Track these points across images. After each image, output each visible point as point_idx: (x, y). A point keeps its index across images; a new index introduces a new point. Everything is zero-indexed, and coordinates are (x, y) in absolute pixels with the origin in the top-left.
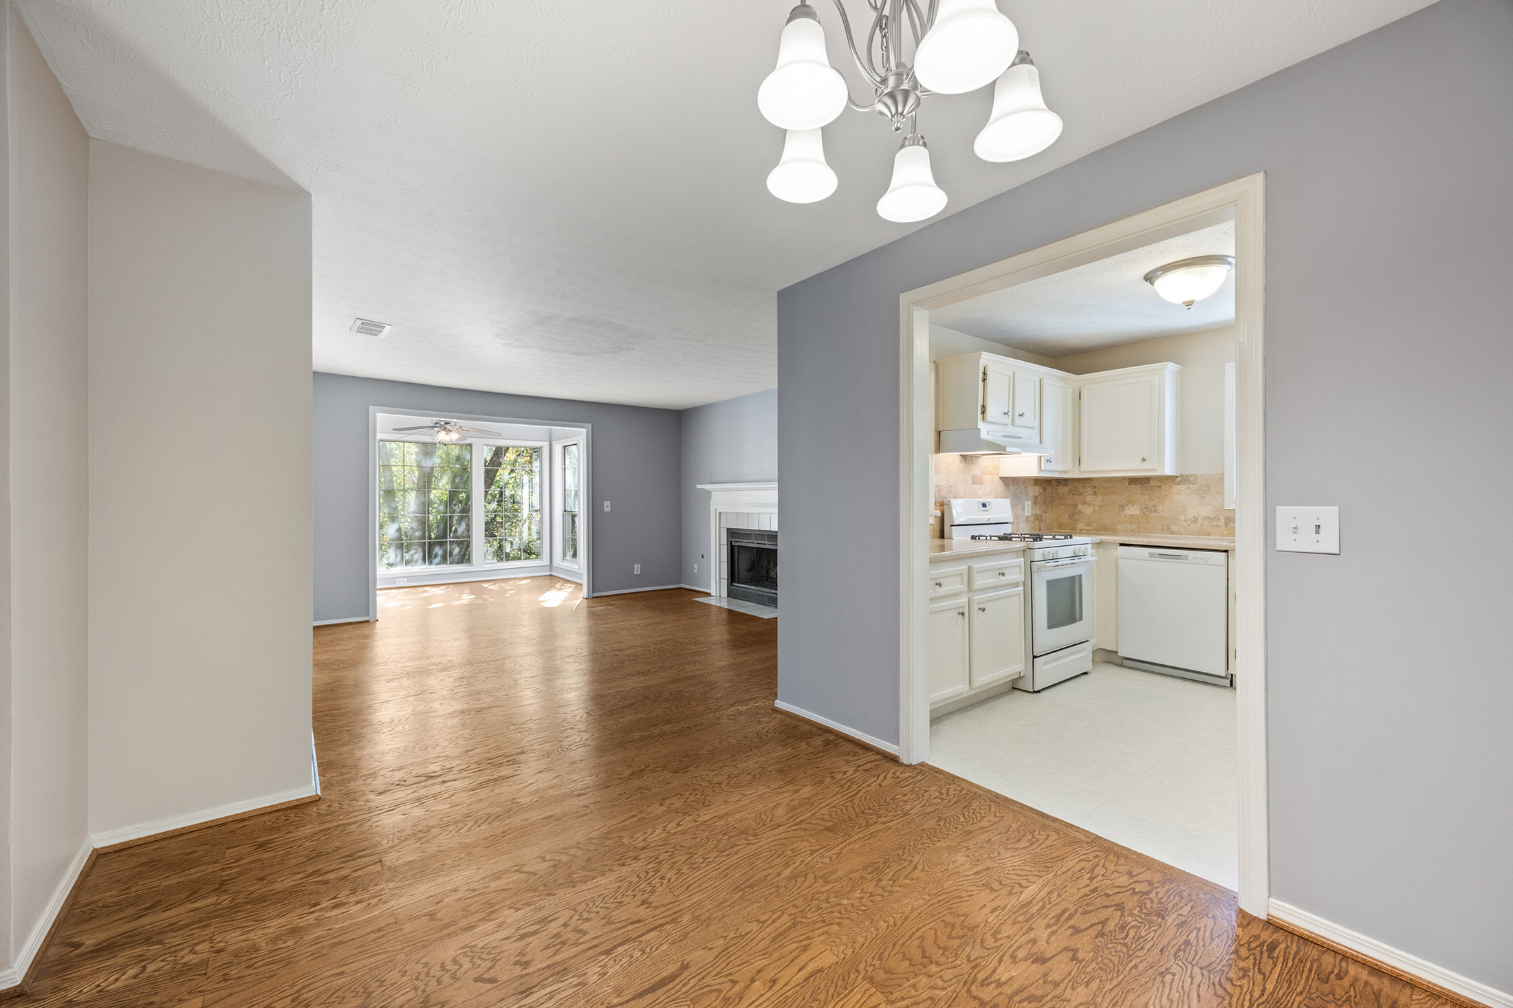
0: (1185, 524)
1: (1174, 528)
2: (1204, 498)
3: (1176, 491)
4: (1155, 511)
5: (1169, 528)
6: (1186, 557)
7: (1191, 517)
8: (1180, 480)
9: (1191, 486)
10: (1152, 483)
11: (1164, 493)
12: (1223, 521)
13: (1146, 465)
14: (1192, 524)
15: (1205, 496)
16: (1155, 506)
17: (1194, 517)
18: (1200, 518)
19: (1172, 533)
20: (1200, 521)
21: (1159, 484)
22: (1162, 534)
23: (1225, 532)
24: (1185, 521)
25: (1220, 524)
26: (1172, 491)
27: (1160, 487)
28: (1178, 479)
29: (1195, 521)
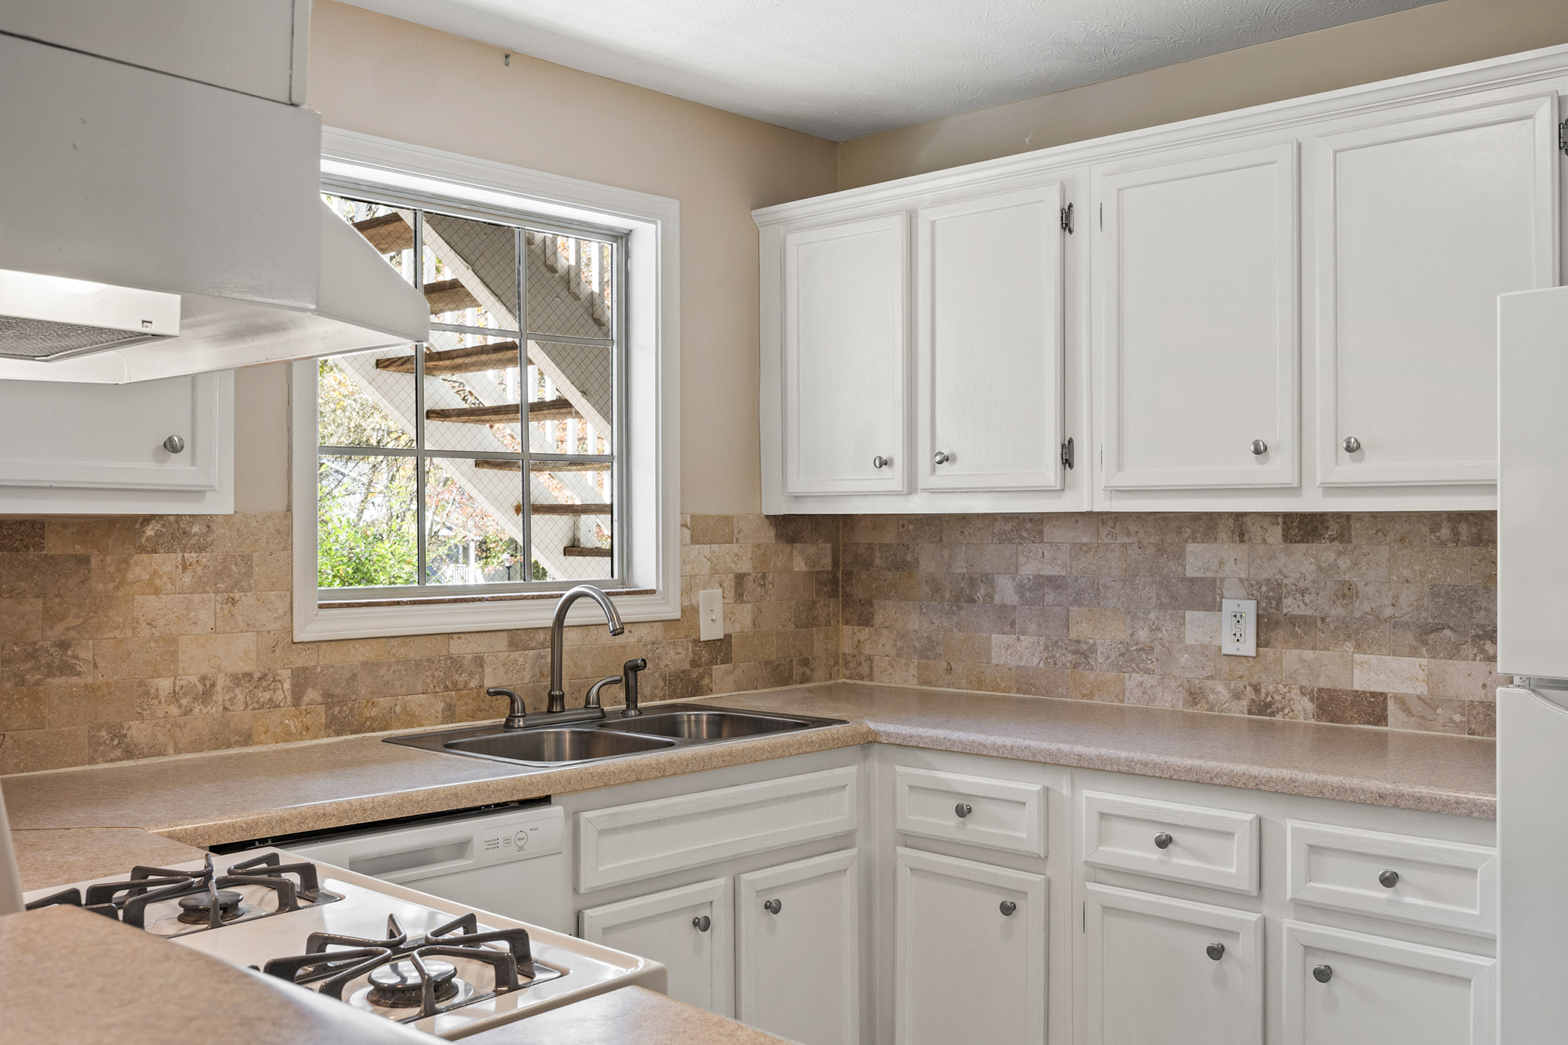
0: (174, 710)
1: (137, 731)
2: (233, 602)
3: (145, 576)
4: (68, 669)
5: (117, 734)
6: (461, 848)
7: (194, 679)
8: (159, 535)
9: (192, 556)
10: (54, 546)
11: (100, 587)
12: (287, 686)
13: (177, 470)
14: (197, 708)
15: (237, 596)
16: (64, 645)
17: (203, 679)
18: (221, 682)
19: (129, 754)
20: (220, 696)
21: (79, 549)
22: (92, 761)
23: (293, 724)
24: (175, 697)
25: (279, 696)
26: (130, 577)
27: (84, 560)
28: (150, 531)
29: (206, 695)
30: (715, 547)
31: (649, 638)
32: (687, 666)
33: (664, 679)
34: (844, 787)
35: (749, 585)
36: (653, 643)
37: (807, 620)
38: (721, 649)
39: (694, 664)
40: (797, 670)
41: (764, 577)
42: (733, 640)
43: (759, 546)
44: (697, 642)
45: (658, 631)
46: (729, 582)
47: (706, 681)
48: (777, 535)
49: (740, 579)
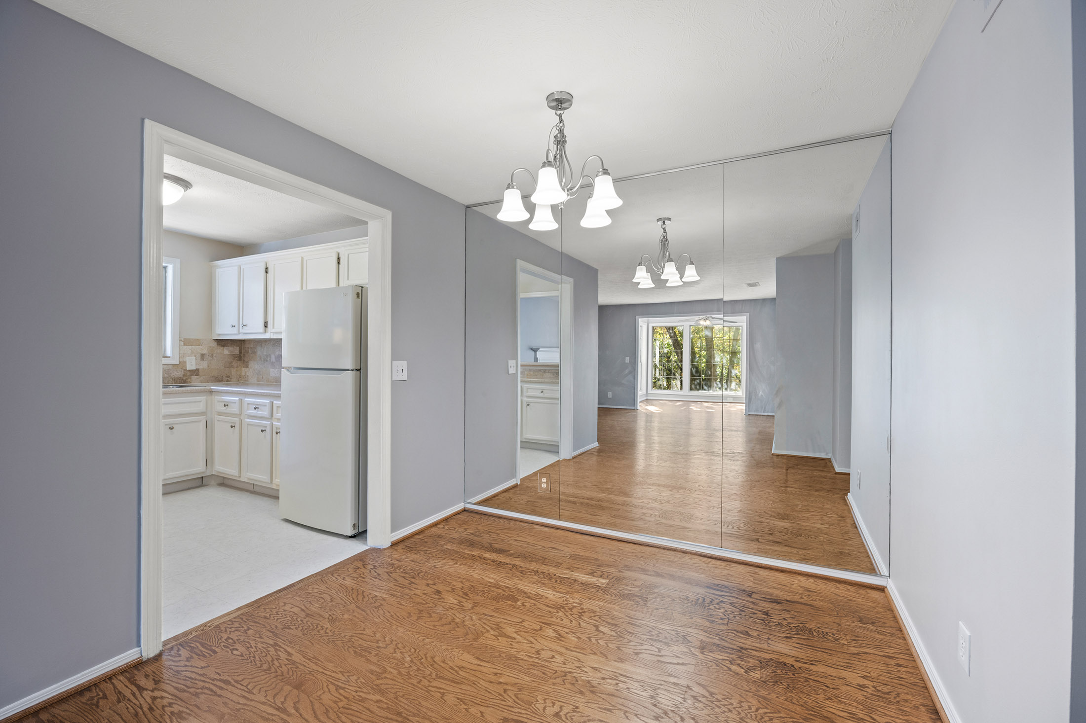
30: (192, 346)
31: (167, 368)
32: (182, 376)
33: (173, 379)
34: (201, 402)
35: (206, 357)
36: (168, 370)
37: (230, 366)
38: (196, 372)
39: (184, 375)
40: (225, 379)
41: (212, 355)
42: (200, 370)
43: (210, 347)
44: (185, 370)
45: (170, 367)
46: (199, 356)
47: (189, 380)
48: (217, 345)
49: (203, 356)
